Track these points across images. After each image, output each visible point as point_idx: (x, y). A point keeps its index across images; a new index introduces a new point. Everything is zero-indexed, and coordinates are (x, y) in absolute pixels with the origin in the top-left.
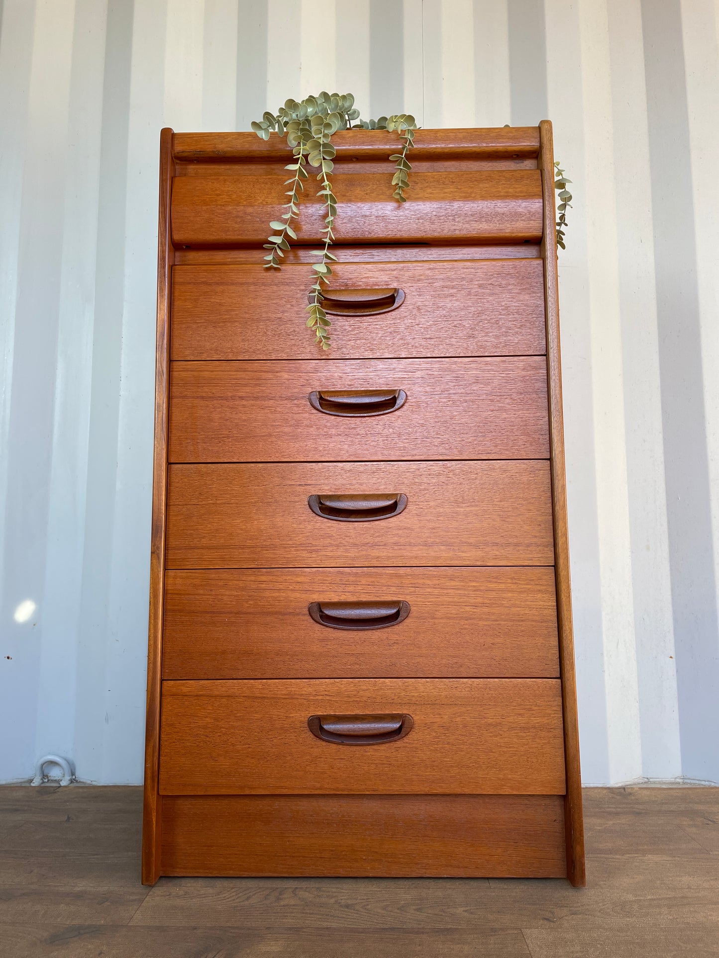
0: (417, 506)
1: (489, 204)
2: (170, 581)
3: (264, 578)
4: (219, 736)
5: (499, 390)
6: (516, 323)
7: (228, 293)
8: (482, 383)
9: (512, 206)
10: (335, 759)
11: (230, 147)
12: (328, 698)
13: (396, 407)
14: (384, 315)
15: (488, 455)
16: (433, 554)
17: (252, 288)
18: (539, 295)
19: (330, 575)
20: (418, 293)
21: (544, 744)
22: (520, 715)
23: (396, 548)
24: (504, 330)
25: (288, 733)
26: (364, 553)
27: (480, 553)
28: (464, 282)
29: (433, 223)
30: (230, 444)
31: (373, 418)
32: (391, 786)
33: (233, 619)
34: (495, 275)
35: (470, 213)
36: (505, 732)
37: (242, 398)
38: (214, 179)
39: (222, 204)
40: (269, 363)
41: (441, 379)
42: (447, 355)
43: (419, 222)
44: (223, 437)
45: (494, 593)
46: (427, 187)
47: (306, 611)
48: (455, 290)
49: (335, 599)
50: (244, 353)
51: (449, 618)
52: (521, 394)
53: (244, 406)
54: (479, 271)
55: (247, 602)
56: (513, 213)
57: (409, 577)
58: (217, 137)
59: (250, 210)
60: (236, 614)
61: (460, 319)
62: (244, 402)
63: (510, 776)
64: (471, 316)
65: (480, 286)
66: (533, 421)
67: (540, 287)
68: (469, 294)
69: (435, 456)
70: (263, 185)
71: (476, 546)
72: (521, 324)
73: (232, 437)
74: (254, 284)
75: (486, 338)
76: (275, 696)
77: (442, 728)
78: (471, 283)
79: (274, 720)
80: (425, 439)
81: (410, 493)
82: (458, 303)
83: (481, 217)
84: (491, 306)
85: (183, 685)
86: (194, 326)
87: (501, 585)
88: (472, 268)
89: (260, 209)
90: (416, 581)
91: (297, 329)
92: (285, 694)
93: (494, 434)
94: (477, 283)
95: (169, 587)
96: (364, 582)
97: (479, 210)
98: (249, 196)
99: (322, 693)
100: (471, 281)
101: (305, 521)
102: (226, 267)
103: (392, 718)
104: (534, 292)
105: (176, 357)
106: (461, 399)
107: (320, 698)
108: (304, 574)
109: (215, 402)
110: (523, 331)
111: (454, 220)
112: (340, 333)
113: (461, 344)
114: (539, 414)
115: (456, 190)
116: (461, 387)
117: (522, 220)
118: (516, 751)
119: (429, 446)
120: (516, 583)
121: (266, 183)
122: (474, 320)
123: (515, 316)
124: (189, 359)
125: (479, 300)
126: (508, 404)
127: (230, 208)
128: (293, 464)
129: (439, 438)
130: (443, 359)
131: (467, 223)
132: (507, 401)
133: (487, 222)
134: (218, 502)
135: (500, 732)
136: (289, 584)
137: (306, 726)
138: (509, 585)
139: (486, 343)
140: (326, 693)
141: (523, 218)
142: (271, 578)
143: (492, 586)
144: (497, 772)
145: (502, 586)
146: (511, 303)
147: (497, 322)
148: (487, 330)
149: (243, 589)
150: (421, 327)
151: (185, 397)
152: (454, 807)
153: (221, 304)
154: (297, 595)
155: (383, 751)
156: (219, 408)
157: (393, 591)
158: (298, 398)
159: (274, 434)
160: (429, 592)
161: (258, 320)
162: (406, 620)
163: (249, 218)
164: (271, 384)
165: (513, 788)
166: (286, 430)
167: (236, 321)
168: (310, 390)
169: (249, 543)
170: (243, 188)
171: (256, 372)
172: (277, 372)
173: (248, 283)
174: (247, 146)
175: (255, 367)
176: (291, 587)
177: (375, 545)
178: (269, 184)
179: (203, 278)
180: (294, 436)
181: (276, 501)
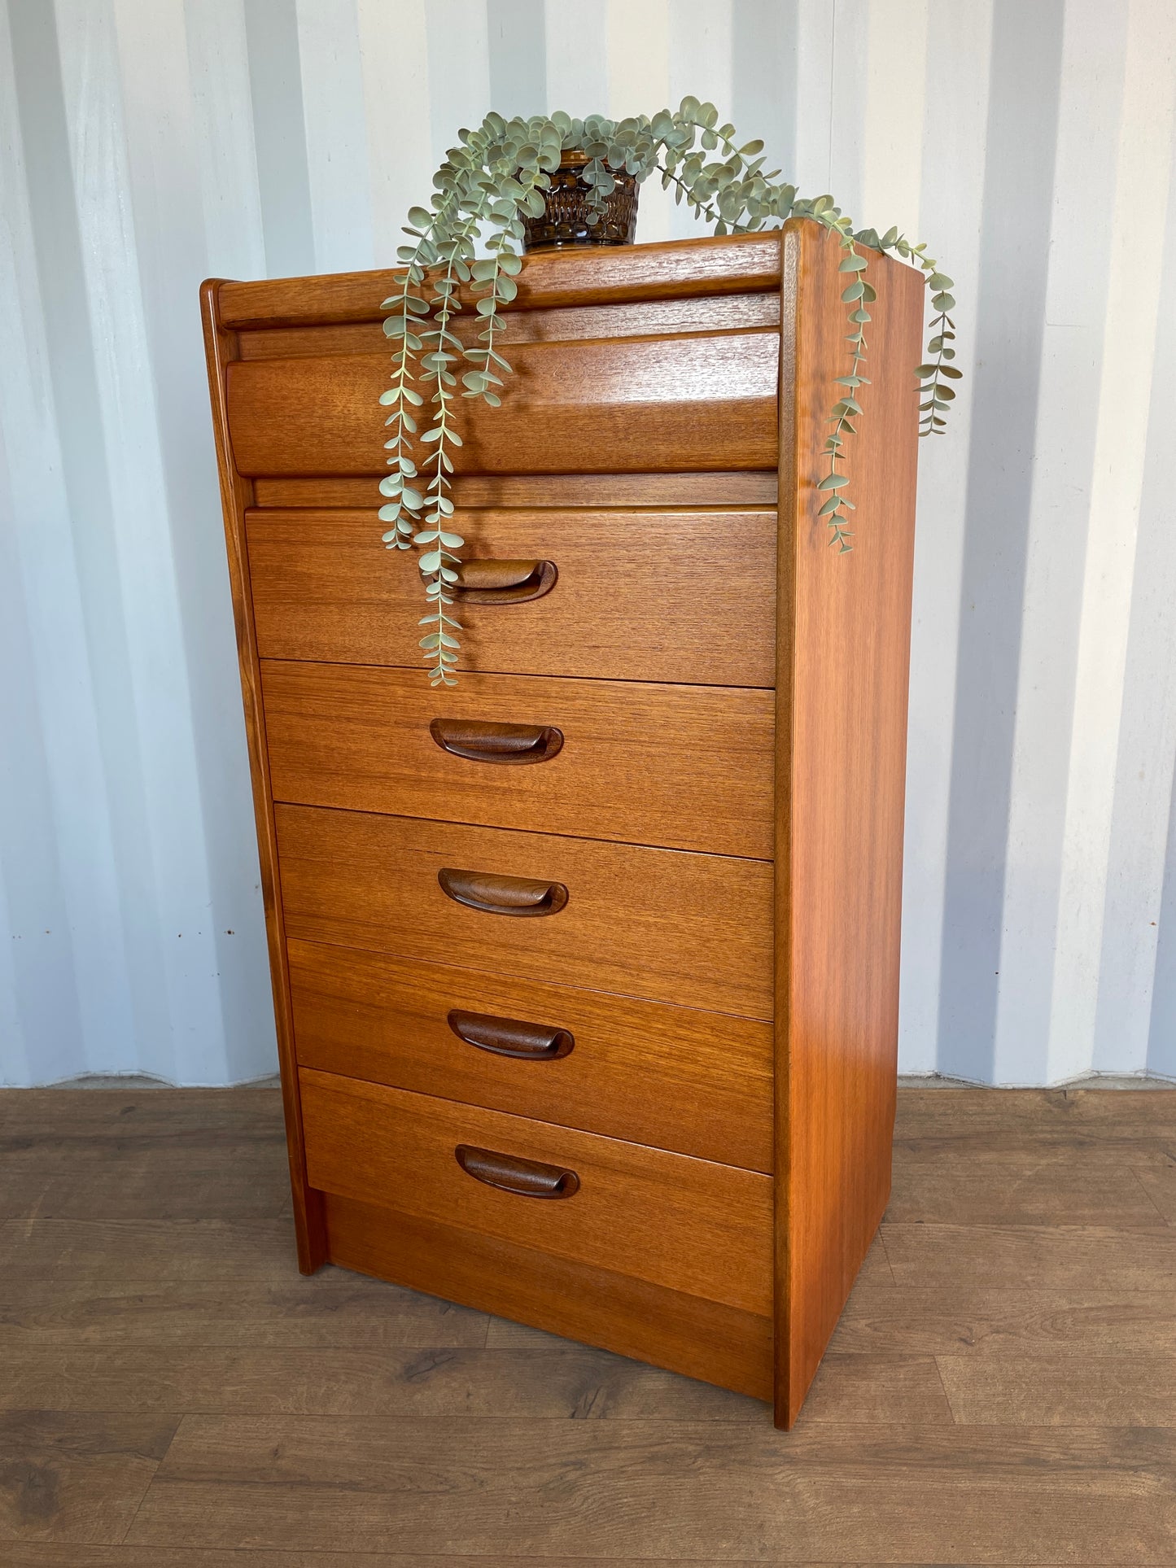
0: (581, 905)
2: (291, 951)
4: (362, 1141)
7: (317, 558)
10: (489, 1201)
11: (295, 311)
12: (477, 1129)
13: (548, 753)
14: (527, 603)
15: (681, 843)
16: (601, 975)
17: (347, 551)
18: (768, 579)
19: (472, 978)
20: (577, 568)
21: (748, 1251)
22: (717, 1208)
23: (554, 958)
25: (435, 1158)
26: (512, 958)
27: (666, 986)
28: (648, 552)
30: (340, 784)
31: (519, 767)
32: (554, 1247)
33: (365, 1011)
36: (695, 1223)
37: (349, 720)
38: (279, 368)
39: (291, 414)
40: (377, 670)
41: (613, 715)
42: (622, 677)
44: (332, 774)
45: (685, 1044)
47: (445, 1018)
48: (633, 566)
49: (480, 1009)
50: (345, 652)
51: (623, 1064)
53: (352, 732)
54: (671, 531)
55: (379, 994)
57: (573, 1000)
58: (275, 291)
59: (328, 424)
60: (368, 1005)
61: (641, 616)
62: (352, 726)
63: (700, 1276)
64: (657, 611)
65: (675, 560)
68: (655, 574)
69: (605, 834)
70: (343, 378)
71: (662, 974)
72: (737, 631)
73: (342, 775)
74: (349, 544)
76: (418, 1112)
77: (614, 1198)
79: (420, 1139)
80: (590, 808)
81: (571, 883)
85: (320, 1076)
86: (282, 608)
88: (660, 525)
89: (341, 423)
90: (580, 1007)
91: (410, 621)
92: (430, 1114)
93: (690, 811)
94: (667, 553)
95: (292, 959)
96: (514, 996)
98: (325, 400)
99: (470, 1121)
100: (658, 550)
101: (436, 901)
102: (309, 515)
103: (550, 1171)
105: (264, 653)
106: (643, 751)
107: (469, 1126)
108: (442, 971)
109: (318, 722)
110: (741, 644)
113: (641, 660)
114: (759, 788)
116: (643, 730)
117: (740, 438)
118: (710, 1250)
119: (596, 819)
120: (717, 1036)
121: (347, 374)
122: (662, 619)
123: (728, 616)
124: (280, 658)
125: (671, 585)
126: (713, 766)
127: (302, 421)
128: (418, 821)
129: (610, 807)
130: (616, 683)
132: (712, 761)
134: (334, 861)
135: (690, 1222)
136: (424, 980)
137: (454, 1153)
138: (708, 1036)
139: (681, 660)
140: (475, 1122)
142: (403, 968)
143: (682, 1032)
144: (684, 1267)
145: (697, 1036)
147: (699, 625)
148: (682, 639)
149: (374, 976)
150: (583, 628)
151: (281, 712)
153: (309, 576)
154: (435, 996)
155: (545, 1206)
156: (323, 731)
157: (552, 1014)
158: (417, 726)
159: (392, 776)
160: (598, 1025)
161: (359, 602)
162: (569, 1056)
163: (329, 436)
164: (383, 702)
165: (704, 1291)
166: (406, 772)
167: (330, 603)
168: (433, 716)
169: (374, 920)
170: (317, 384)
171: (362, 682)
172: (389, 684)
173: (341, 543)
174: (315, 307)
175: (361, 674)
176: (428, 986)
177: (526, 950)
178: (351, 374)
179: (283, 533)
180: (417, 782)
181: (401, 870)
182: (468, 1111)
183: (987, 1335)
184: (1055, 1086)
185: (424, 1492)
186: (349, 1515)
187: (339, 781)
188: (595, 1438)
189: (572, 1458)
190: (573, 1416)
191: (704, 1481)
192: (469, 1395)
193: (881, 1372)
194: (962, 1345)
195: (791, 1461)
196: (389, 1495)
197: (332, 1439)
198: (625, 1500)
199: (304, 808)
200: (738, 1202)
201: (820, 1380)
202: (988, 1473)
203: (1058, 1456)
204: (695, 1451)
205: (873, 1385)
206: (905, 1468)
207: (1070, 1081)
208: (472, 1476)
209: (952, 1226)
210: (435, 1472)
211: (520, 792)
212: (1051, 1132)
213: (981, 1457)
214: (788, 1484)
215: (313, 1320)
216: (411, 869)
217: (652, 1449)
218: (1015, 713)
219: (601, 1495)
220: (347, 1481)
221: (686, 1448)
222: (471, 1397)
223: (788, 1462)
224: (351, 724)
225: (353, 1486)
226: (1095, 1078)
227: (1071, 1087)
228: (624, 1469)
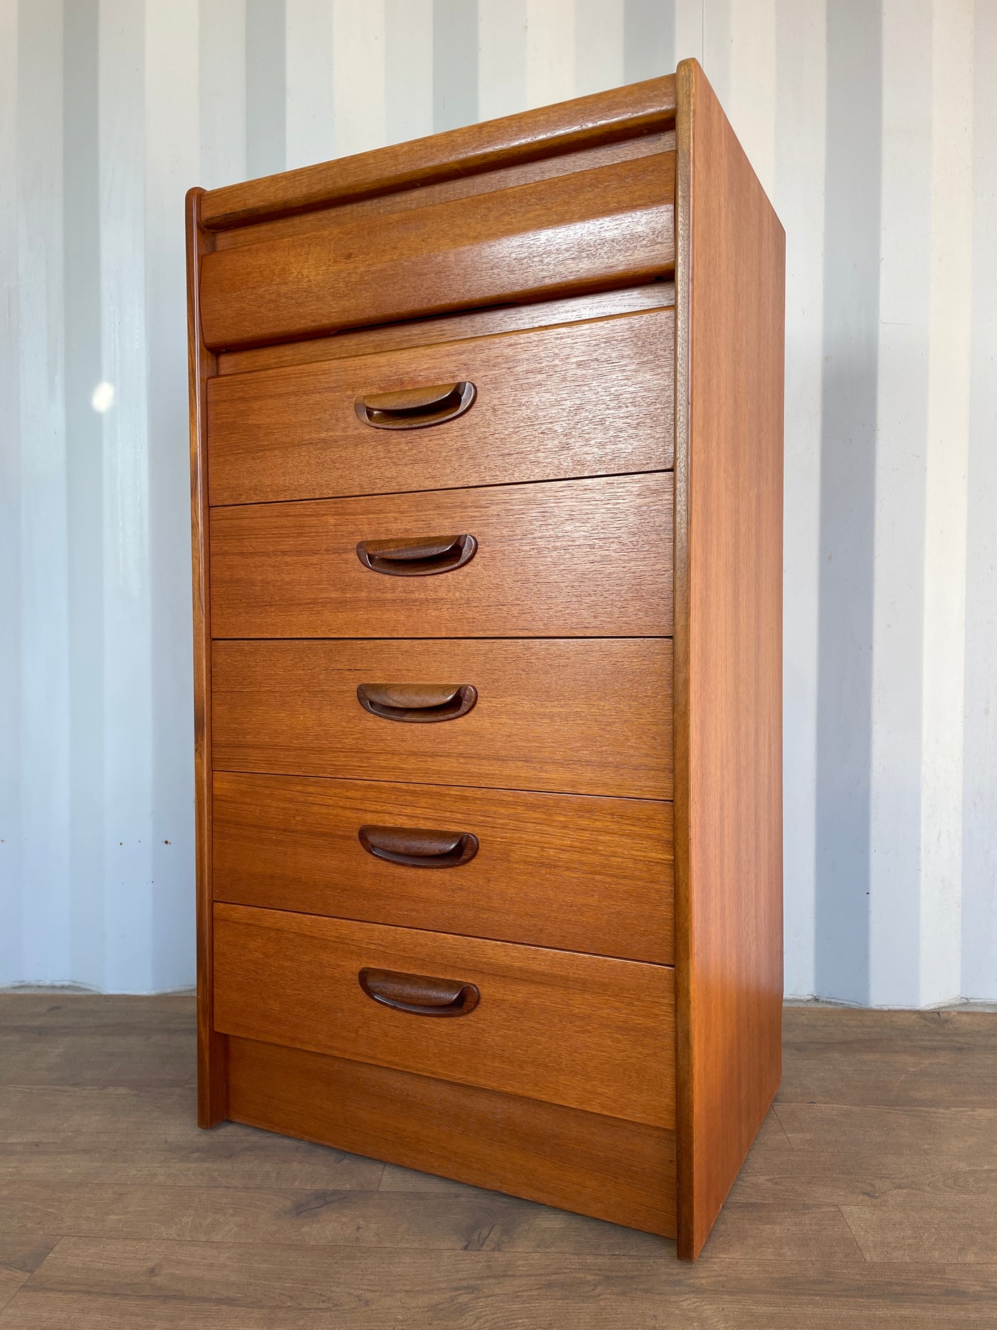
0: (490, 704)
1: (592, 228)
2: (216, 785)
3: (311, 789)
4: (269, 975)
5: (602, 531)
6: (630, 421)
7: (267, 409)
8: (579, 520)
9: (626, 225)
10: (389, 1026)
11: (263, 201)
12: (381, 948)
13: (462, 561)
14: (448, 423)
15: (585, 630)
16: (507, 772)
17: (292, 400)
18: (667, 370)
19: (384, 791)
20: (494, 386)
21: (648, 1055)
22: (616, 1009)
23: (462, 760)
24: (611, 433)
25: (339, 985)
26: (422, 765)
27: (569, 775)
28: (557, 362)
29: (512, 272)
30: (273, 614)
31: (436, 577)
32: (450, 1072)
33: (280, 838)
34: (603, 345)
35: (565, 247)
36: (595, 1029)
37: (284, 553)
38: (246, 251)
39: (254, 285)
40: (312, 503)
41: (523, 516)
42: (531, 479)
43: (494, 273)
44: (266, 605)
45: (587, 834)
46: (504, 214)
47: (356, 835)
48: (545, 375)
49: (389, 822)
50: (285, 491)
51: (526, 862)
52: (634, 534)
53: (287, 564)
54: (578, 340)
55: (294, 817)
56: (628, 237)
57: (478, 802)
58: (248, 188)
59: (284, 289)
60: (284, 830)
61: (550, 421)
62: (287, 559)
63: (600, 1090)
64: (565, 414)
65: (579, 365)
66: (650, 578)
67: (670, 355)
69: (514, 631)
70: (299, 250)
71: (565, 765)
72: (637, 421)
73: (275, 605)
74: (294, 394)
75: (586, 449)
76: (324, 937)
77: (514, 1009)
78: (567, 361)
79: (325, 966)
80: (500, 607)
81: (480, 683)
82: (548, 395)
83: (583, 250)
84: (594, 396)
85: (233, 910)
86: (232, 458)
87: (597, 823)
88: (569, 337)
89: (295, 287)
90: (486, 808)
91: (344, 454)
92: (337, 937)
93: (593, 598)
94: (575, 360)
95: (216, 792)
96: (423, 804)
97: (577, 239)
98: (284, 269)
99: (375, 942)
100: (567, 358)
101: (354, 717)
102: (265, 373)
103: (450, 985)
104: (660, 367)
105: (215, 501)
106: (550, 546)
107: (373, 947)
108: (355, 788)
109: (256, 558)
110: (641, 433)
111: (541, 261)
112: (394, 455)
113: (550, 460)
114: (659, 566)
115: (543, 211)
116: (551, 527)
117: (642, 247)
118: (610, 1058)
119: (505, 617)
120: (618, 822)
121: (303, 246)
122: (569, 420)
123: (629, 409)
124: (228, 503)
125: (578, 388)
126: (615, 551)
127: (262, 290)
128: (341, 641)
129: (518, 605)
130: (527, 485)
131: (560, 265)
132: (614, 546)
133: (589, 258)
134: (263, 689)
135: (590, 1028)
136: (338, 799)
137: (357, 977)
138: (608, 824)
139: (586, 456)
140: (380, 942)
141: (644, 242)
142: (319, 789)
143: (584, 822)
144: (583, 1081)
145: (599, 825)
146: (624, 387)
147: (602, 421)
148: (587, 436)
149: (291, 801)
150: (497, 439)
151: (225, 554)
152: (538, 1114)
153: (259, 426)
154: (348, 813)
155: (444, 1025)
156: (260, 567)
157: (459, 819)
158: (346, 551)
159: (320, 600)
160: (502, 824)
161: (300, 445)
162: (474, 861)
163: (284, 300)
164: (316, 532)
165: (603, 1107)
166: (333, 595)
167: (276, 448)
168: (359, 539)
169: (296, 744)
170: (277, 259)
171: (299, 516)
172: (322, 515)
173: (288, 393)
174: (280, 195)
175: (298, 509)
176: (341, 804)
177: (436, 755)
178: (307, 246)
179: (239, 392)
180: (343, 603)
181: (323, 691)
182: (373, 930)
183: (889, 1190)
184: (928, 1008)
185: (305, 1309)
187: (272, 612)
188: (489, 1267)
189: (465, 1283)
190: (466, 1248)
191: (604, 1306)
192: (359, 1228)
193: (785, 1218)
194: (866, 1198)
195: (698, 1291)
196: (267, 1310)
197: (212, 1261)
198: (520, 1321)
199: (238, 642)
200: (638, 1000)
201: (723, 1223)
202: (906, 1302)
203: (978, 1288)
204: (594, 1280)
205: (777, 1228)
206: (818, 1298)
207: (942, 1005)
208: (357, 1296)
209: (844, 1106)
210: (318, 1292)
211: (436, 601)
212: (929, 1041)
213: (898, 1289)
214: (695, 1310)
215: (206, 1165)
216: (332, 689)
217: (548, 1278)
218: (871, 648)
219: (494, 1316)
220: (223, 1297)
221: (585, 1277)
222: (361, 1230)
223: (694, 1291)
224: (286, 557)
225: (231, 1302)
226: (964, 1004)
227: (943, 1010)
228: (519, 1294)
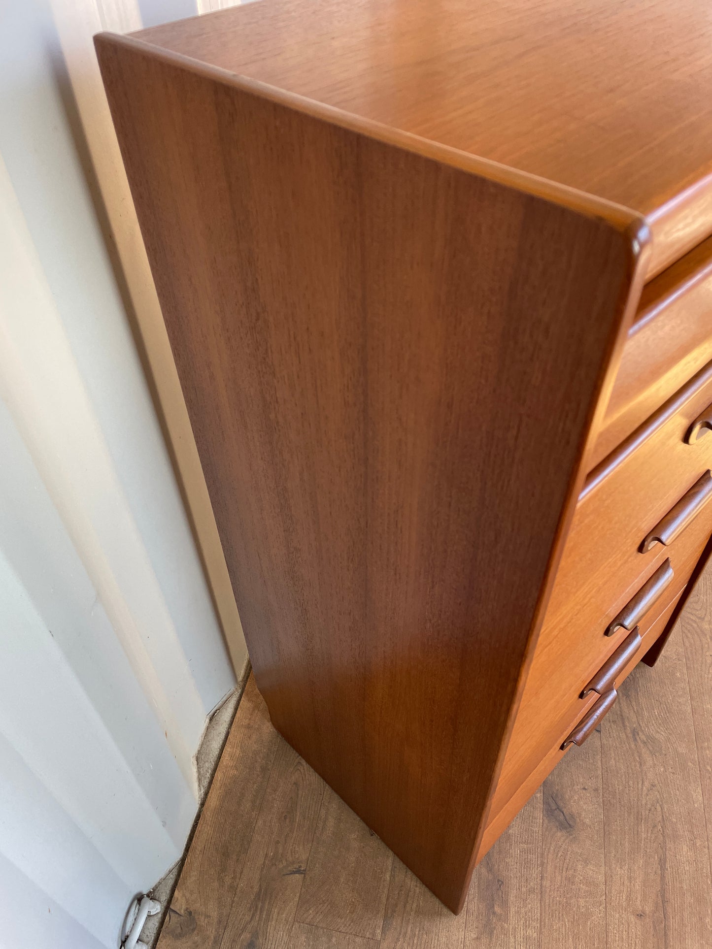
186: (684, 864)
188: (614, 722)
189: (630, 735)
190: (599, 731)
192: (584, 789)
196: (667, 840)
197: (626, 878)
208: (648, 791)
210: (647, 812)
217: (621, 695)
219: (655, 724)
220: (659, 867)
222: (586, 787)
225: (662, 862)
228: (635, 710)
